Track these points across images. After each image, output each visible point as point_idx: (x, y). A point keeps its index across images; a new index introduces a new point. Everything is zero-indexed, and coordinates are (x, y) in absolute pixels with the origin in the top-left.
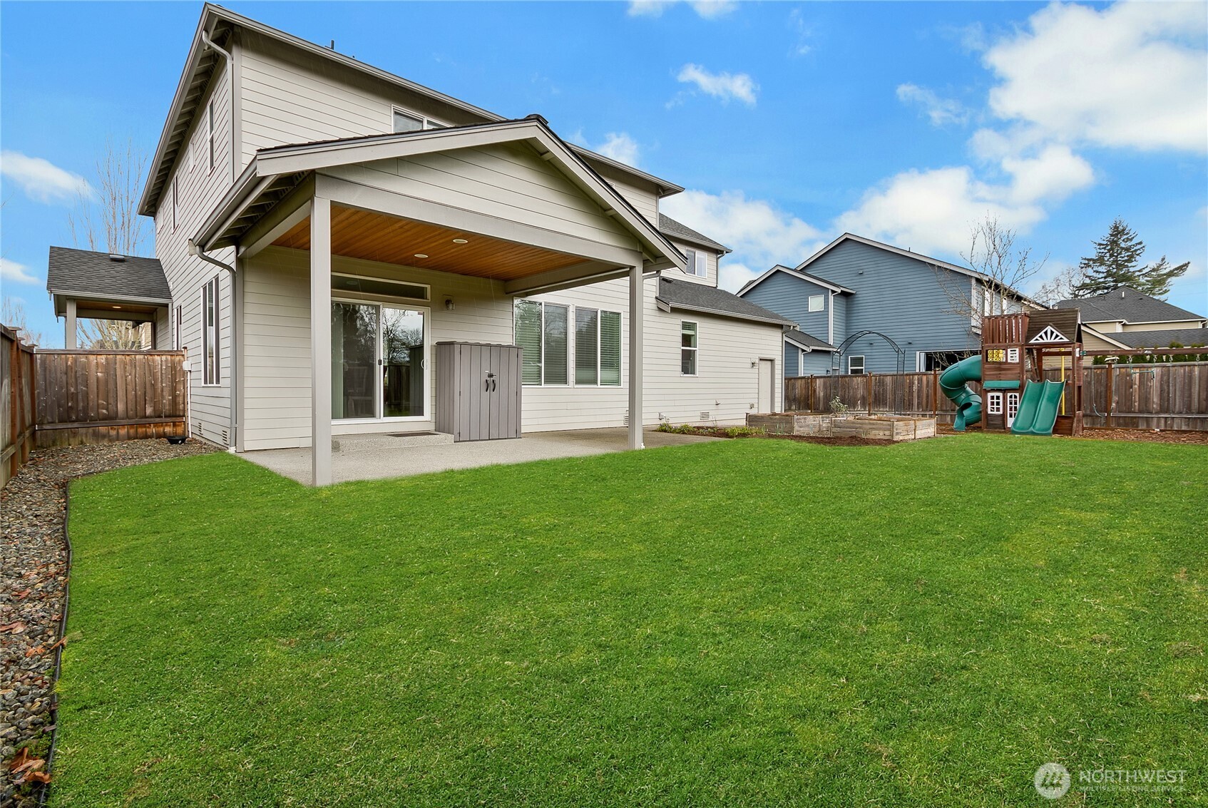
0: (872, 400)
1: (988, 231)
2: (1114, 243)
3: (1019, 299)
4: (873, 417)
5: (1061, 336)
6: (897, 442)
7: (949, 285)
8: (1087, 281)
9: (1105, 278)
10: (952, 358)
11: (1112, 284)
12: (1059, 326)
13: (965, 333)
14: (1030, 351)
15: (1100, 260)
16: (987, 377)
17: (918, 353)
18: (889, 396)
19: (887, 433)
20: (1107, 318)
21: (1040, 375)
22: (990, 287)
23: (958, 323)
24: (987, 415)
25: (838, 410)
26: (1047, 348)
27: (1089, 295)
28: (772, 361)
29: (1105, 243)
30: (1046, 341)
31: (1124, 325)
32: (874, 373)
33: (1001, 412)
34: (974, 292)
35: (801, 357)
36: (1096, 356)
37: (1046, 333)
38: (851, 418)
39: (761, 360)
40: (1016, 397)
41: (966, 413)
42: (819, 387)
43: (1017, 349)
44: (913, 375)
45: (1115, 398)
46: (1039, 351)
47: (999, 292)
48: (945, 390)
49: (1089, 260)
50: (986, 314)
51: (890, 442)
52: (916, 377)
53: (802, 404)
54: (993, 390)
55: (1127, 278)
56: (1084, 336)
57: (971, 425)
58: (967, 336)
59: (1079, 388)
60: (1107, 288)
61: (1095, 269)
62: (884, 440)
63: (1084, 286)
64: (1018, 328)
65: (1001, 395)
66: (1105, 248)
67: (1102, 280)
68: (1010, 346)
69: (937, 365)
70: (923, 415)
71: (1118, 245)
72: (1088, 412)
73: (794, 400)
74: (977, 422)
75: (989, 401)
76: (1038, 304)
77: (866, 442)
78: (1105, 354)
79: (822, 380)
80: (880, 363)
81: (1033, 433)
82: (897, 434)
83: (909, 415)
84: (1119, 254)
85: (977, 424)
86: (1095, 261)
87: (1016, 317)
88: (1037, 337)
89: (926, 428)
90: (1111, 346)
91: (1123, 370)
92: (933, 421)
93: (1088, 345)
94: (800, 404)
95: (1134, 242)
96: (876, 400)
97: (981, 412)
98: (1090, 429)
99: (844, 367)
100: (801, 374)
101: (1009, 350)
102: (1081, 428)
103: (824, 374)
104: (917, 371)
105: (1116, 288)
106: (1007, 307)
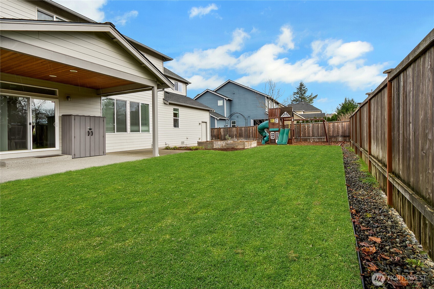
0: (238, 135)
1: (269, 82)
2: (301, 88)
3: (278, 103)
4: (239, 141)
5: (288, 115)
6: (246, 149)
7: (259, 99)
8: (295, 99)
9: (299, 98)
10: (261, 121)
11: (301, 100)
12: (288, 112)
13: (264, 114)
14: (281, 120)
15: (298, 93)
16: (270, 127)
17: (251, 120)
18: (243, 134)
19: (243, 146)
20: (299, 110)
21: (284, 126)
22: (270, 100)
23: (262, 110)
24: (271, 139)
25: (228, 139)
26: (285, 118)
27: (295, 103)
28: (206, 122)
29: (299, 88)
30: (285, 116)
31: (304, 112)
32: (239, 126)
33: (274, 138)
34: (266, 101)
35: (216, 121)
36: (297, 121)
37: (285, 114)
38: (232, 142)
39: (202, 122)
40: (278, 133)
41: (265, 139)
42: (222, 131)
43: (278, 119)
44: (250, 127)
45: (302, 133)
46: (283, 119)
47: (273, 101)
48: (259, 131)
49: (295, 93)
50: (270, 108)
51: (244, 149)
52: (251, 127)
53: (217, 137)
54: (272, 131)
55: (304, 98)
56: (294, 115)
57: (267, 143)
58: (264, 115)
59: (293, 130)
60: (299, 101)
61: (297, 95)
62: (242, 148)
63: (294, 100)
64: (278, 112)
65: (274, 133)
66: (299, 90)
67: (298, 99)
68: (276, 118)
69: (257, 124)
70: (253, 140)
71: (302, 89)
72: (296, 137)
73: (214, 136)
74: (268, 141)
75: (271, 135)
76: (283, 105)
77: (236, 149)
78: (299, 120)
79: (223, 129)
80: (241, 123)
81: (282, 144)
82: (246, 146)
83: (249, 140)
84: (302, 91)
85: (268, 142)
86: (296, 93)
87: (277, 109)
88: (283, 115)
89: (254, 144)
90: (301, 118)
91: (304, 125)
92: (256, 142)
93: (295, 118)
94: (216, 137)
95: (305, 88)
96: (240, 135)
97: (269, 138)
98: (296, 142)
99: (230, 124)
100: (216, 127)
101: (276, 119)
102: (294, 142)
103: (223, 127)
104: (251, 126)
105: (301, 101)
106: (275, 106)
